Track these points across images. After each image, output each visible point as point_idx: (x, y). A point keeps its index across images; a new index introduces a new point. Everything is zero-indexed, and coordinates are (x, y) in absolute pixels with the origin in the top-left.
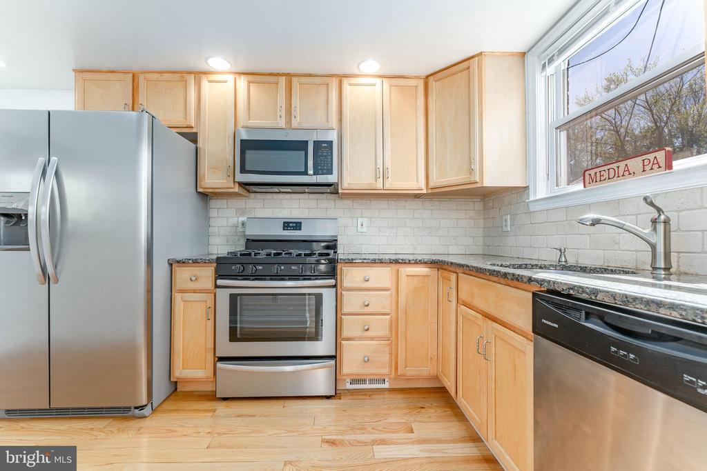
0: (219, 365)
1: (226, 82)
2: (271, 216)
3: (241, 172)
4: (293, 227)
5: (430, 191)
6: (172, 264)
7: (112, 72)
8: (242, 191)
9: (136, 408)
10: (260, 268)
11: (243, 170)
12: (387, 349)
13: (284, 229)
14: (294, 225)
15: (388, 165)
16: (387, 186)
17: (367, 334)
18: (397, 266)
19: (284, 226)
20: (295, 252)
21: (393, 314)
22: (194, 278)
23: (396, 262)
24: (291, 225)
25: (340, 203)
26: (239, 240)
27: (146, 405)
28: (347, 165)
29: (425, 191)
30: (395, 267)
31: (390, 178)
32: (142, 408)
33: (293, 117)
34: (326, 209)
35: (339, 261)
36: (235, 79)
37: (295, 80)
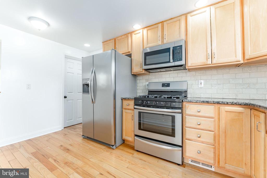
0: (136, 138)
1: (140, 33)
2: (158, 81)
4: (166, 85)
5: (246, 61)
6: (122, 99)
7: (110, 40)
8: (146, 72)
9: (112, 145)
10: (149, 102)
11: (145, 65)
12: (212, 150)
13: (162, 87)
14: (167, 85)
15: (215, 50)
16: (214, 62)
17: (199, 139)
18: (219, 105)
19: (162, 85)
21: (216, 131)
22: (128, 105)
23: (218, 103)
24: (165, 85)
25: (189, 74)
26: (146, 91)
27: (114, 145)
28: (190, 55)
29: (242, 62)
30: (217, 106)
31: (216, 58)
32: (113, 146)
33: (164, 39)
34: (182, 77)
35: (183, 101)
36: (143, 30)
37: (165, 23)
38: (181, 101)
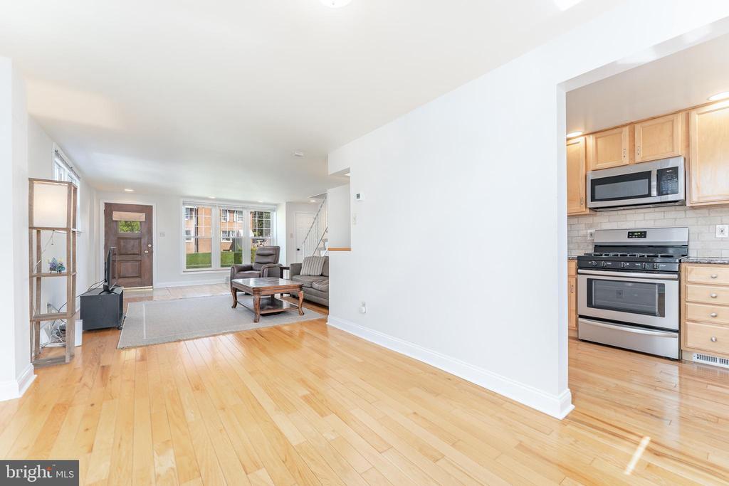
0: (580, 320)
1: (578, 143)
2: (616, 228)
3: (592, 201)
8: (591, 213)
11: (593, 199)
13: (629, 238)
14: (639, 234)
17: (714, 320)
19: (629, 235)
20: (638, 255)
24: (636, 234)
25: (692, 213)
26: (588, 246)
33: (636, 154)
34: (675, 219)
35: (682, 261)
36: (586, 139)
37: (638, 127)
38: (677, 261)
